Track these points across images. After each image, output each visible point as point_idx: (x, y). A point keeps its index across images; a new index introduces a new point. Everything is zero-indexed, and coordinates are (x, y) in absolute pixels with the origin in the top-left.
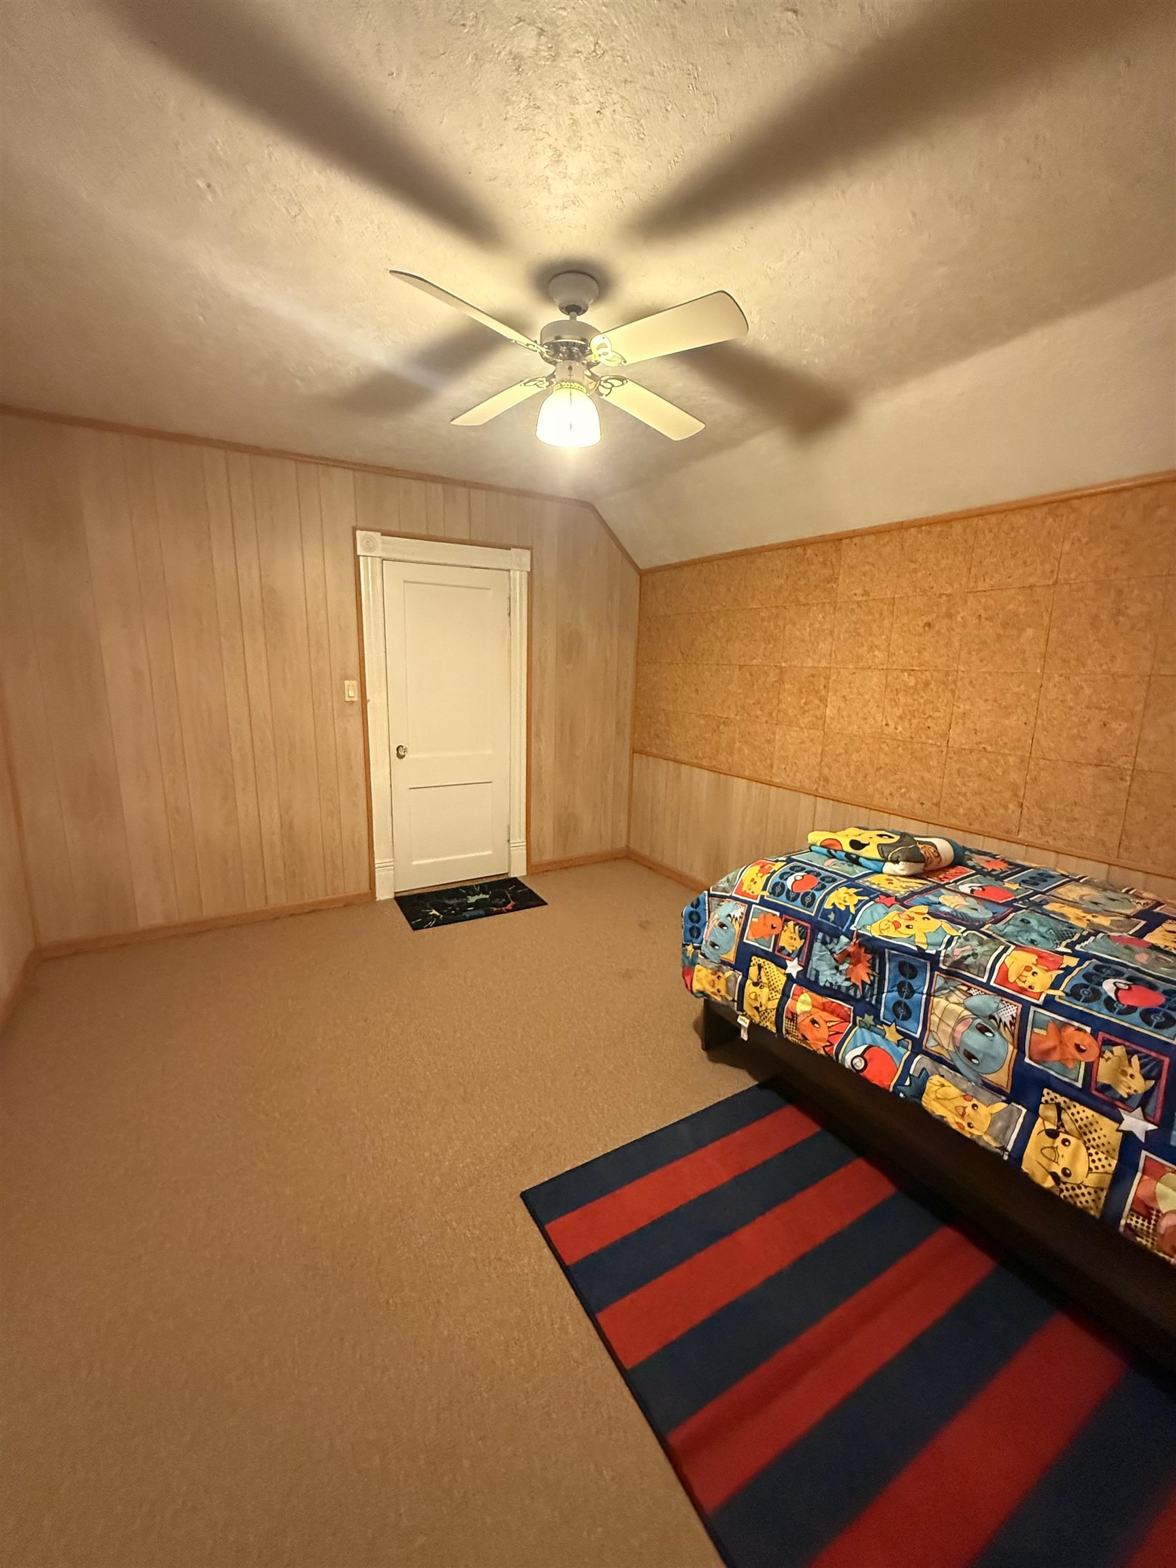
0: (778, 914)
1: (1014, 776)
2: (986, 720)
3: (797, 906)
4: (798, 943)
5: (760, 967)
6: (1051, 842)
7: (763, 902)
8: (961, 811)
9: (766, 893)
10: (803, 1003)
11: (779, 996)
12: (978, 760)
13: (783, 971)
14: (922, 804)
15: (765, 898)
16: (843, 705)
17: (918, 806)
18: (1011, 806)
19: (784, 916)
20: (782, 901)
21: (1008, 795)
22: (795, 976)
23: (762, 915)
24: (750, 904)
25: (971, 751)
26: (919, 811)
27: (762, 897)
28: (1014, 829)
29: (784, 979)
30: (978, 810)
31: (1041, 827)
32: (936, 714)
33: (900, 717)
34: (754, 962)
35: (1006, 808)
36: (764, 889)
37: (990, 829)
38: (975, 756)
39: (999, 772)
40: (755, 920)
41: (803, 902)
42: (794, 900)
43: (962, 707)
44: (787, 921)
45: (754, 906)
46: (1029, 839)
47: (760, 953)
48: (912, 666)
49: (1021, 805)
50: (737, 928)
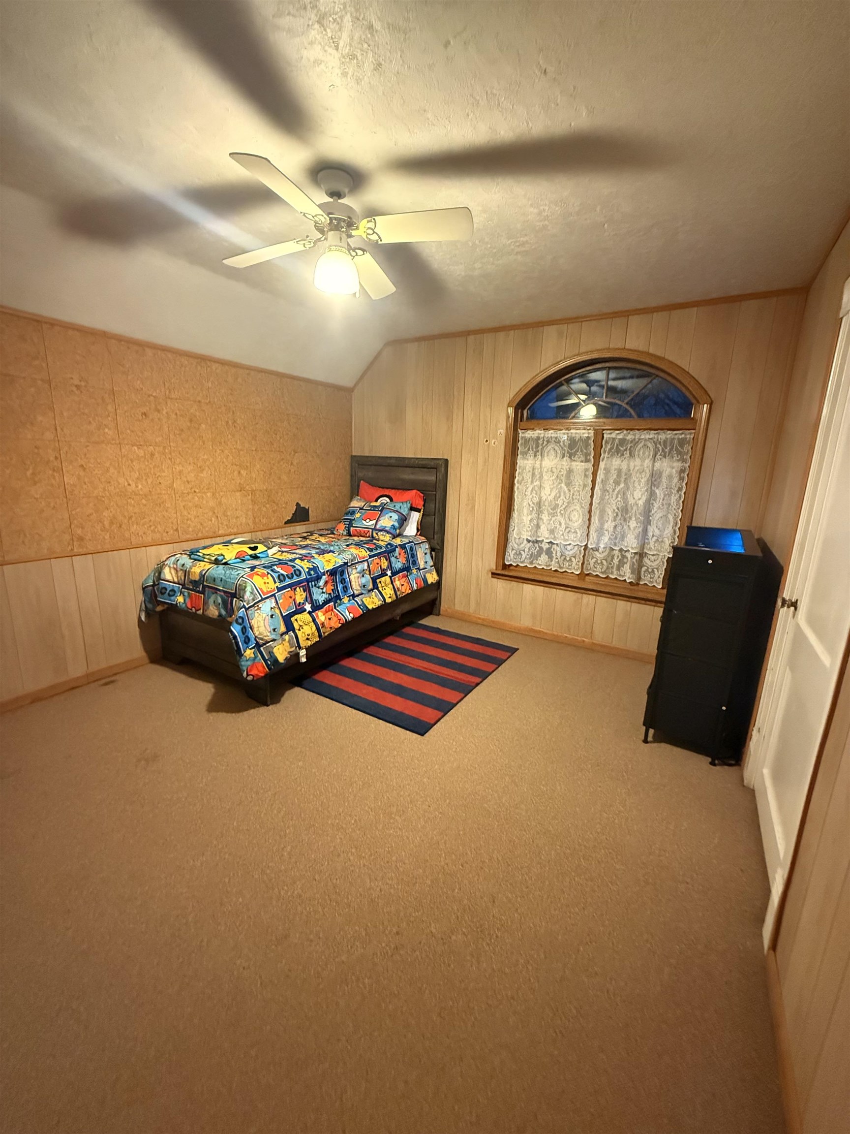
0: (289, 589)
1: (212, 503)
2: (192, 475)
3: (296, 579)
4: (304, 595)
5: (296, 620)
6: (232, 531)
7: (279, 589)
8: (191, 529)
9: (278, 584)
10: (321, 616)
11: (313, 623)
12: (193, 498)
13: (306, 613)
14: (167, 532)
15: (279, 586)
16: (82, 473)
17: (165, 534)
18: (213, 519)
19: (293, 588)
20: (288, 582)
21: (211, 514)
22: (311, 610)
23: (283, 596)
24: (274, 595)
25: (188, 494)
26: (167, 538)
27: (277, 587)
28: (217, 530)
29: (308, 615)
30: (199, 526)
31: (227, 525)
32: (163, 474)
33: (138, 478)
34: (293, 621)
35: (211, 520)
36: (275, 582)
37: (207, 534)
38: (190, 496)
39: (204, 502)
40: (281, 601)
41: (297, 576)
42: (293, 577)
43: (178, 468)
44: (295, 589)
45: (276, 595)
46: (223, 532)
47: (292, 614)
48: (139, 442)
49: (217, 517)
50: (277, 611)
